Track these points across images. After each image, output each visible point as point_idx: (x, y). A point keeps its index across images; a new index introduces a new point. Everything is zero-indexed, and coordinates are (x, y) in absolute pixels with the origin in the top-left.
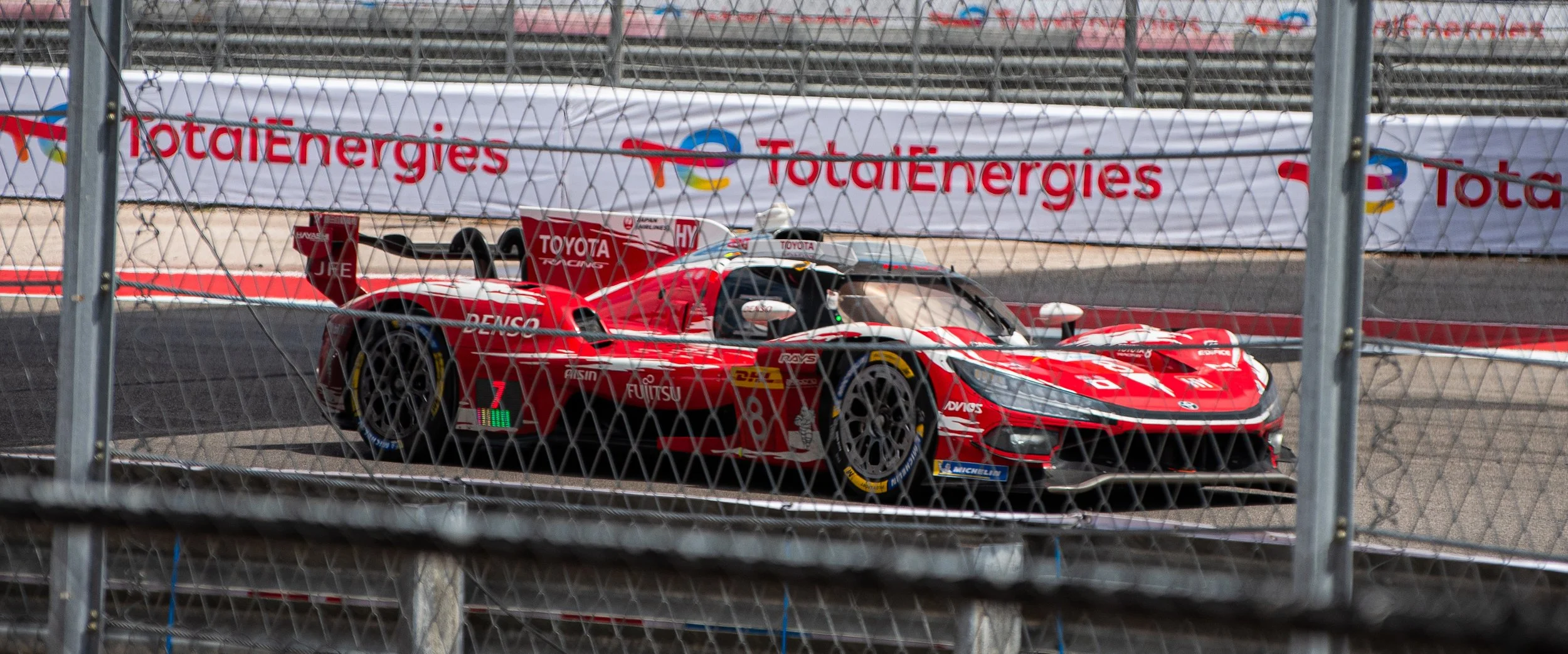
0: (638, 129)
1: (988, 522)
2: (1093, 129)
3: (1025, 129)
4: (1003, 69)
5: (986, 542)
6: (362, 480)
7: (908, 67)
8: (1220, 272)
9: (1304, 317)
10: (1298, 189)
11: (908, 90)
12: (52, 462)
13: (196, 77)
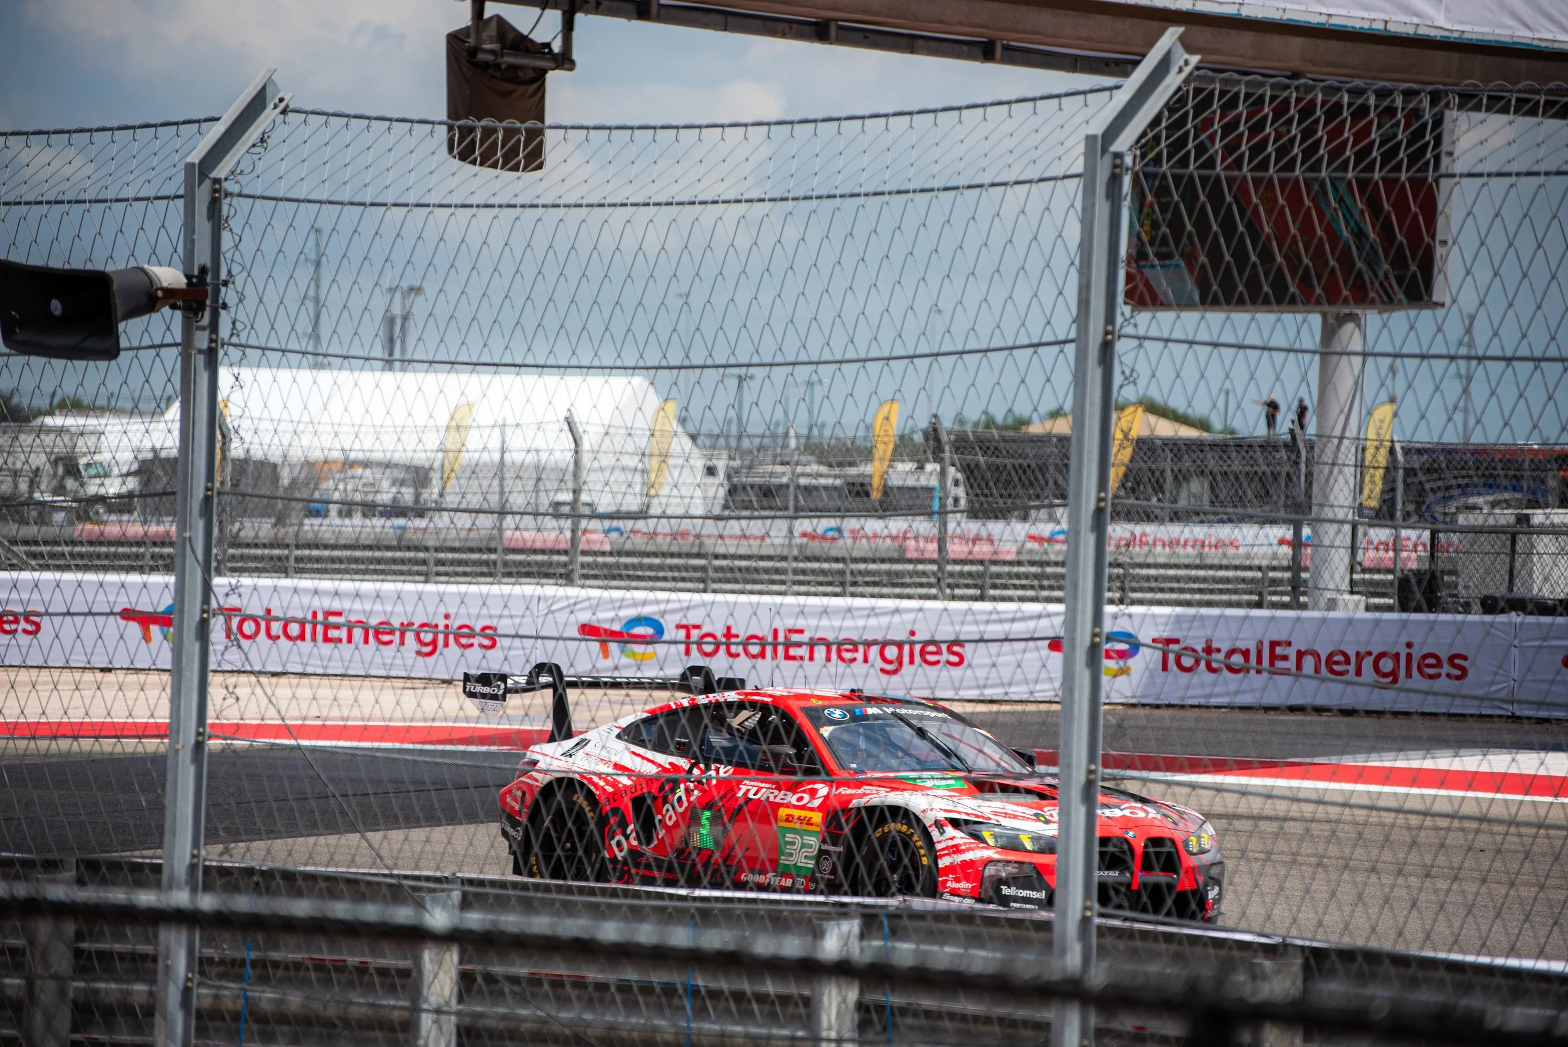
0: (585, 617)
1: (835, 904)
2: (909, 617)
3: (861, 617)
4: (852, 573)
5: (833, 919)
6: (385, 875)
7: (784, 571)
8: (1000, 718)
9: (1061, 751)
10: (1057, 658)
11: (783, 588)
12: (160, 865)
13: (266, 582)
